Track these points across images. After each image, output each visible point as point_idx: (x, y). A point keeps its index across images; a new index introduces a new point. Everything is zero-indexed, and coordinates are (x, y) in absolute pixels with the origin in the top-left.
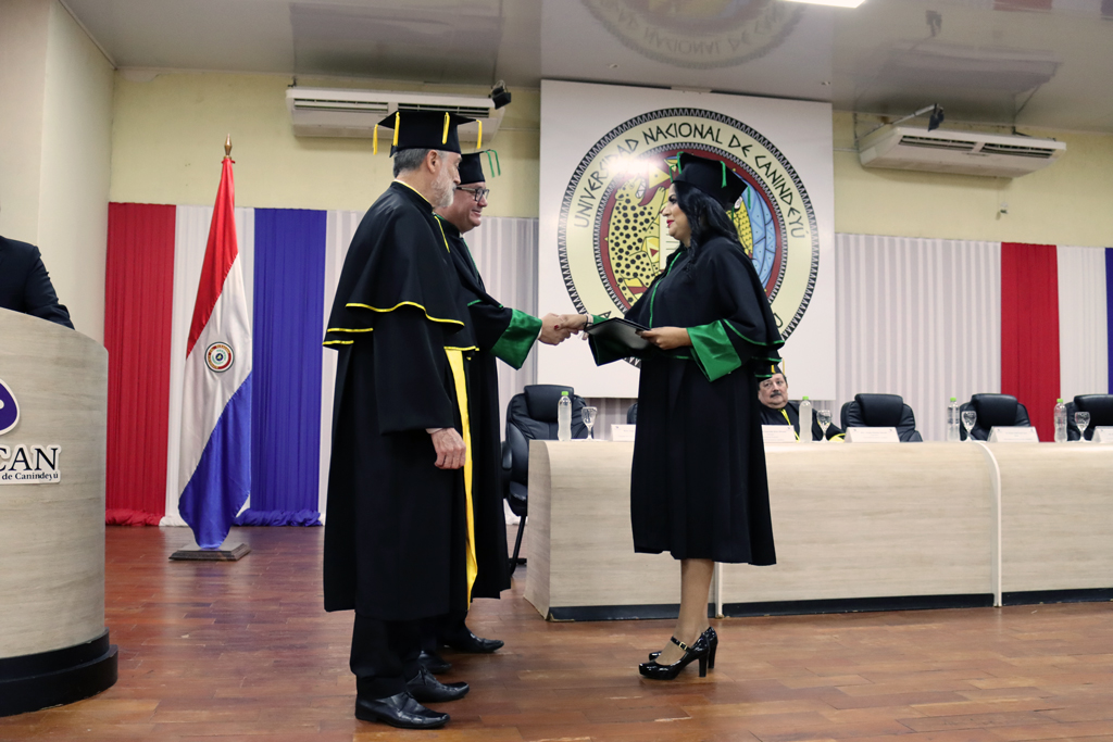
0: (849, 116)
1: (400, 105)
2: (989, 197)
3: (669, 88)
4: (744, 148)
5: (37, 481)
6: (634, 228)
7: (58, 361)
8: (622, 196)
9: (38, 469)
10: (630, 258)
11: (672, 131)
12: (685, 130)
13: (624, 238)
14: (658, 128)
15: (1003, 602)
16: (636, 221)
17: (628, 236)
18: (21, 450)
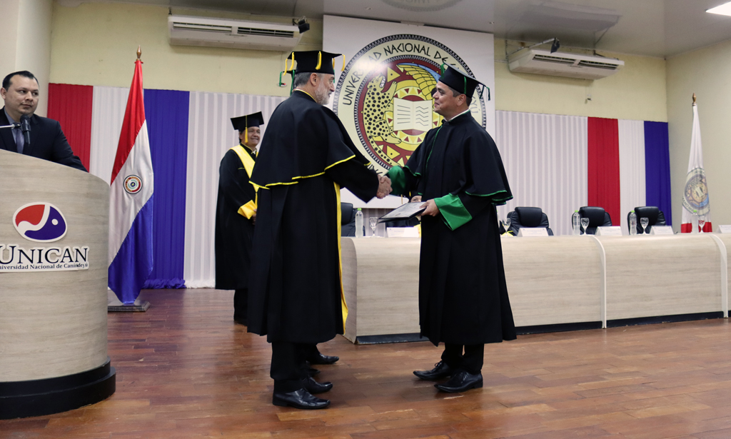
0: (503, 41)
1: (239, 28)
2: (579, 90)
3: (399, 22)
4: (443, 59)
5: (76, 269)
6: (378, 106)
7: (88, 195)
8: (371, 86)
9: (77, 261)
10: (376, 124)
11: (401, 48)
12: (409, 48)
13: (372, 112)
14: (393, 46)
15: (607, 326)
16: (379, 102)
17: (375, 111)
18: (67, 250)
